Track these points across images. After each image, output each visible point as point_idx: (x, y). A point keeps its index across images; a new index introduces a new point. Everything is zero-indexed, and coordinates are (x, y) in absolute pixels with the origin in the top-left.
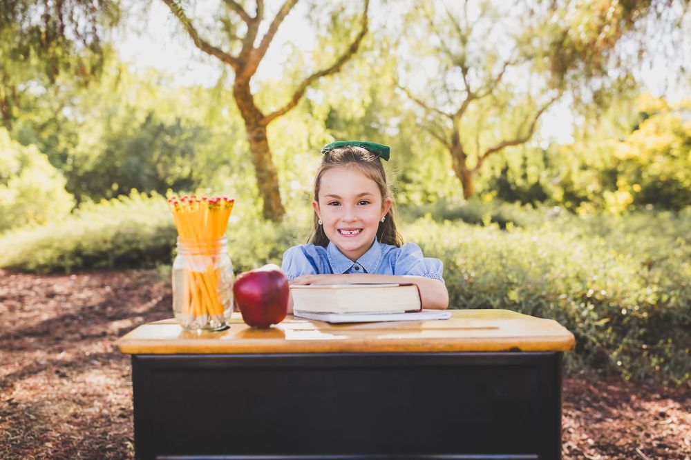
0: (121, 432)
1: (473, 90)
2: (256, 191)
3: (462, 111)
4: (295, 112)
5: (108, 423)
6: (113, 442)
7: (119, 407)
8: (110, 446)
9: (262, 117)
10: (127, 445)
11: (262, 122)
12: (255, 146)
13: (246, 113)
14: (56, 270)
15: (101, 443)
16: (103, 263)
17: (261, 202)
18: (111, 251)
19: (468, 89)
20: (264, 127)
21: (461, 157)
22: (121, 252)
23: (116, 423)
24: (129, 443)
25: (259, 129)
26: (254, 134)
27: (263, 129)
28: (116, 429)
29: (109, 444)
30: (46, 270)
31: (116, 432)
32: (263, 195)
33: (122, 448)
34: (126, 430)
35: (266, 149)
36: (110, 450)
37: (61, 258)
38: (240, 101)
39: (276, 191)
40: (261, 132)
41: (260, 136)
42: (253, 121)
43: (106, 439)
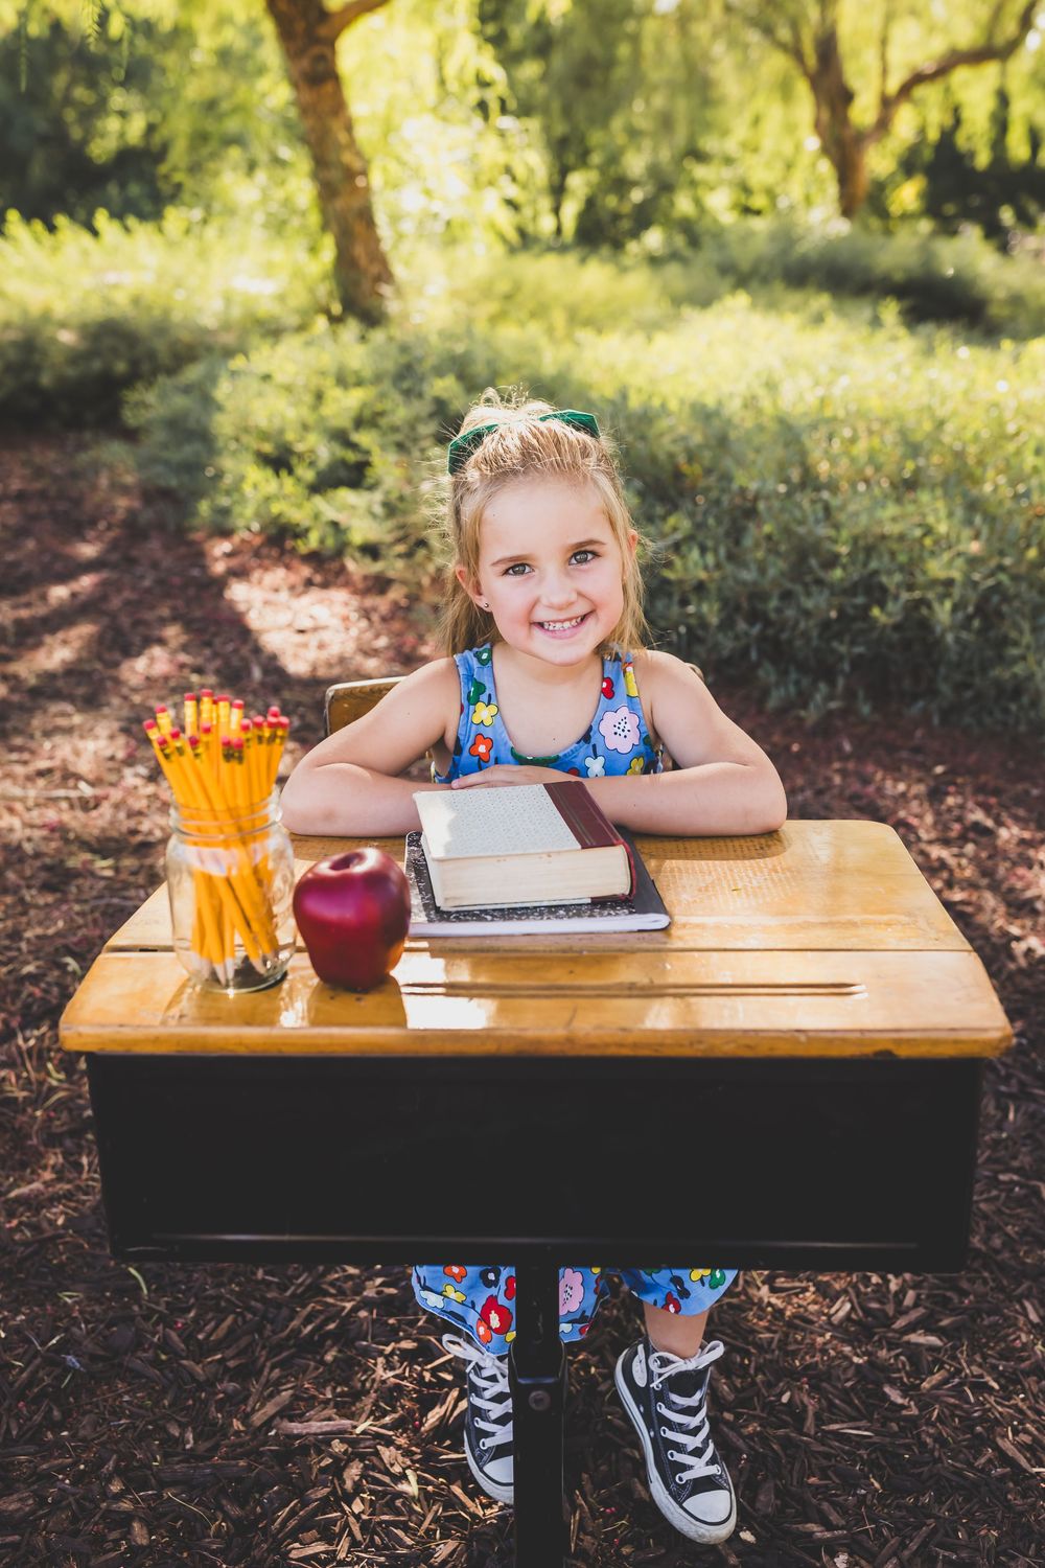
0: (51, 931)
2: (314, 219)
5: (19, 909)
6: (37, 959)
7: (38, 863)
8: (30, 968)
9: (324, 15)
10: (67, 964)
11: (323, 31)
12: (308, 96)
15: (11, 960)
17: (329, 246)
20: (331, 43)
21: (838, 98)
23: (37, 907)
24: (69, 960)
25: (316, 50)
26: (305, 63)
27: (326, 50)
28: (40, 923)
29: (28, 963)
31: (39, 931)
32: (334, 226)
33: (56, 973)
34: (61, 924)
35: (338, 106)
36: (33, 979)
39: (366, 216)
40: (322, 58)
41: (321, 67)
42: (300, 26)
43: (19, 949)
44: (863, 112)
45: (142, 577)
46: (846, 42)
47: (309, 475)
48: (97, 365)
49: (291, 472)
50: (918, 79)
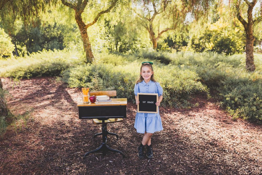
1: (157, 11)
2: (84, 50)
3: (153, 18)
4: (96, 24)
9: (85, 26)
11: (85, 27)
12: (83, 35)
13: (80, 24)
14: (24, 78)
15: (60, 121)
16: (39, 76)
17: (85, 54)
18: (41, 72)
19: (155, 11)
21: (152, 34)
22: (44, 72)
25: (84, 30)
26: (82, 31)
27: (86, 30)
30: (21, 78)
32: (86, 51)
35: (87, 37)
37: (26, 74)
38: (78, 20)
39: (90, 50)
41: (85, 32)
42: (82, 27)
44: (156, 35)
45: (65, 92)
46: (154, 27)
47: (84, 81)
48: (56, 68)
49: (82, 81)
50: (163, 32)
